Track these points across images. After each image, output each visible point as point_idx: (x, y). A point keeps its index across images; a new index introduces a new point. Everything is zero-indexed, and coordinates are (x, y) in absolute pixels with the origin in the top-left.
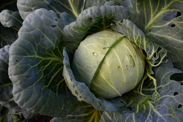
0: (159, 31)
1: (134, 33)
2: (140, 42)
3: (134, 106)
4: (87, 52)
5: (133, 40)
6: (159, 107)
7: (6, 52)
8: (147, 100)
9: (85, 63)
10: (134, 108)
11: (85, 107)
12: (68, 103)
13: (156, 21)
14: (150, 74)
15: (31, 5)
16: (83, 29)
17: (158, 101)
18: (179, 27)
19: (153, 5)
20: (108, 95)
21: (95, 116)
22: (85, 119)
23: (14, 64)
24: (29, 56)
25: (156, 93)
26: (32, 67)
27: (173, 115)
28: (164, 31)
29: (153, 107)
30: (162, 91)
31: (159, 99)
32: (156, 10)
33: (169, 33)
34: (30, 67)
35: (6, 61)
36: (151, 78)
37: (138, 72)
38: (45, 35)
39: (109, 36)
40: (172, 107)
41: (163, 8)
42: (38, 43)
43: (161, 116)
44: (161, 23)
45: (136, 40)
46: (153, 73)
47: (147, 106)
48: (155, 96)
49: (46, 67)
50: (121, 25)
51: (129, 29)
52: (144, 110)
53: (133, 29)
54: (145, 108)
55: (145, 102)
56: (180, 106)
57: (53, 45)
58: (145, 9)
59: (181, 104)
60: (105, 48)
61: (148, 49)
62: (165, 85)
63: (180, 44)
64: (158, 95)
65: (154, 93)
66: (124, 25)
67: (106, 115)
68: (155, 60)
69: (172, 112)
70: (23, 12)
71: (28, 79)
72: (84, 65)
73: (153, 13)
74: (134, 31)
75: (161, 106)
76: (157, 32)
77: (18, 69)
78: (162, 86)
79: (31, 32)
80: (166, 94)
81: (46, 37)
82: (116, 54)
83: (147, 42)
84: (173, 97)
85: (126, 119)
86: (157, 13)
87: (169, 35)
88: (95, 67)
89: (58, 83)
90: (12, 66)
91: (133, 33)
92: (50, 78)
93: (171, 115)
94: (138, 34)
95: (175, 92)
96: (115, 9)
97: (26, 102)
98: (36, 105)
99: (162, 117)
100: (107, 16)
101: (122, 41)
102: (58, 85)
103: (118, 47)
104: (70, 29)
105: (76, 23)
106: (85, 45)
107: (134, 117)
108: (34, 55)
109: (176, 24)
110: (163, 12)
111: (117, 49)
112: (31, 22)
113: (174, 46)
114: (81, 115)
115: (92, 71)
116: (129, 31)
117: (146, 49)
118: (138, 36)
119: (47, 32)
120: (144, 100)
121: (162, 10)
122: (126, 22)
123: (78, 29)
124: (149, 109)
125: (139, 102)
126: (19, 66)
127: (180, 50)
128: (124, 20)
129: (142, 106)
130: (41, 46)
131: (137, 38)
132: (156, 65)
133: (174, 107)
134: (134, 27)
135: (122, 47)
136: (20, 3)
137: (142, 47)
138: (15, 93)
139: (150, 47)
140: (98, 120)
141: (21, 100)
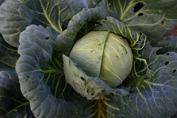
0: (132, 22)
1: (118, 26)
2: (126, 32)
3: (134, 89)
4: (85, 53)
5: (119, 32)
6: (156, 80)
7: (2, 77)
8: (143, 80)
9: (86, 63)
10: (134, 91)
11: (89, 108)
12: (79, 107)
13: (126, 15)
14: (138, 57)
15: (16, 25)
16: (75, 34)
17: (153, 76)
18: (146, 14)
19: (121, 2)
21: (101, 113)
23: (26, 81)
24: (35, 71)
25: (149, 71)
26: (41, 80)
27: (173, 79)
28: (136, 21)
29: (150, 83)
30: (154, 67)
31: (153, 74)
32: (125, 6)
33: (141, 21)
35: (6, 86)
36: (141, 59)
38: (42, 48)
39: (98, 34)
40: (169, 74)
41: (130, 3)
42: (39, 57)
43: (162, 85)
44: (131, 15)
45: (121, 31)
46: (141, 56)
47: (145, 84)
48: (149, 74)
49: (48, 80)
50: (106, 22)
51: (113, 24)
52: (144, 88)
54: (144, 87)
55: (142, 82)
56: (175, 71)
57: (50, 56)
58: (115, 8)
59: (174, 69)
60: (100, 44)
61: (134, 35)
62: (154, 61)
63: (152, 27)
64: (151, 72)
65: (147, 72)
66: (108, 22)
67: (111, 108)
68: (140, 44)
69: (171, 77)
70: (8, 36)
71: (42, 92)
72: (87, 64)
73: (122, 9)
74: (118, 24)
75: (159, 78)
76: (130, 23)
77: (31, 84)
78: (152, 63)
79: (31, 47)
80: (158, 68)
81: (43, 50)
82: (111, 46)
83: (131, 30)
84: (166, 67)
85: (136, 99)
86: (125, 8)
87: (141, 23)
88: (97, 63)
89: (61, 92)
90: (24, 83)
92: (55, 89)
93: (171, 80)
94: (122, 26)
95: (166, 62)
96: (98, 10)
97: (47, 114)
98: (57, 114)
99: (164, 85)
100: (94, 17)
101: (110, 36)
102: (62, 94)
103: (109, 41)
104: (63, 37)
105: (68, 29)
106: (80, 48)
108: (38, 69)
109: (143, 13)
110: (131, 6)
112: (27, 39)
113: (148, 30)
115: (95, 67)
116: (114, 26)
117: (132, 36)
119: (43, 45)
120: (140, 81)
121: (130, 4)
122: (109, 18)
124: (148, 86)
125: (137, 84)
126: (31, 81)
127: (153, 32)
128: (107, 17)
129: (141, 86)
130: (42, 59)
131: (122, 29)
132: (141, 48)
134: (117, 21)
135: (113, 40)
136: (3, 28)
137: (128, 36)
138: (35, 109)
140: (106, 115)
141: (43, 113)
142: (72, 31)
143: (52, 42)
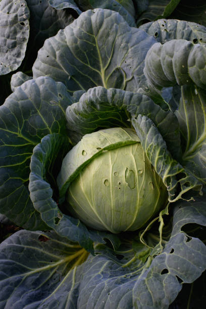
1: (147, 139)
2: (152, 155)
3: (130, 257)
8: (147, 254)
14: (163, 213)
15: (46, 71)
20: (87, 219)
22: (64, 251)
24: (8, 131)
25: (159, 247)
26: (6, 145)
27: (148, 280)
34: (4, 144)
36: (161, 219)
37: (140, 201)
38: (38, 111)
39: (118, 134)
42: (26, 118)
45: (146, 149)
46: (168, 214)
48: (156, 250)
51: (142, 131)
53: (148, 131)
56: (165, 271)
57: (48, 128)
59: (169, 269)
60: (100, 148)
61: (160, 169)
64: (160, 250)
66: (137, 123)
69: (150, 276)
74: (147, 136)
79: (21, 101)
81: (40, 114)
82: (110, 161)
83: (161, 156)
84: (167, 255)
91: (145, 139)
93: (146, 280)
94: (152, 142)
95: (174, 248)
96: (128, 97)
103: (118, 154)
104: (71, 112)
105: (78, 104)
107: (105, 265)
108: (17, 132)
111: (116, 155)
112: (25, 89)
114: (62, 243)
117: (157, 167)
118: (150, 145)
119: (41, 108)
120: (143, 253)
122: (141, 119)
123: (79, 114)
125: (137, 254)
128: (140, 116)
129: (139, 261)
130: (30, 124)
131: (149, 147)
132: (172, 199)
133: (156, 269)
134: (150, 130)
135: (126, 154)
137: (153, 163)
139: (163, 167)
142: (82, 109)
143: (60, 112)
